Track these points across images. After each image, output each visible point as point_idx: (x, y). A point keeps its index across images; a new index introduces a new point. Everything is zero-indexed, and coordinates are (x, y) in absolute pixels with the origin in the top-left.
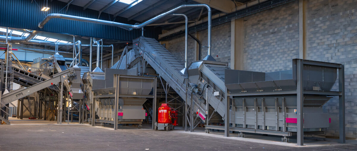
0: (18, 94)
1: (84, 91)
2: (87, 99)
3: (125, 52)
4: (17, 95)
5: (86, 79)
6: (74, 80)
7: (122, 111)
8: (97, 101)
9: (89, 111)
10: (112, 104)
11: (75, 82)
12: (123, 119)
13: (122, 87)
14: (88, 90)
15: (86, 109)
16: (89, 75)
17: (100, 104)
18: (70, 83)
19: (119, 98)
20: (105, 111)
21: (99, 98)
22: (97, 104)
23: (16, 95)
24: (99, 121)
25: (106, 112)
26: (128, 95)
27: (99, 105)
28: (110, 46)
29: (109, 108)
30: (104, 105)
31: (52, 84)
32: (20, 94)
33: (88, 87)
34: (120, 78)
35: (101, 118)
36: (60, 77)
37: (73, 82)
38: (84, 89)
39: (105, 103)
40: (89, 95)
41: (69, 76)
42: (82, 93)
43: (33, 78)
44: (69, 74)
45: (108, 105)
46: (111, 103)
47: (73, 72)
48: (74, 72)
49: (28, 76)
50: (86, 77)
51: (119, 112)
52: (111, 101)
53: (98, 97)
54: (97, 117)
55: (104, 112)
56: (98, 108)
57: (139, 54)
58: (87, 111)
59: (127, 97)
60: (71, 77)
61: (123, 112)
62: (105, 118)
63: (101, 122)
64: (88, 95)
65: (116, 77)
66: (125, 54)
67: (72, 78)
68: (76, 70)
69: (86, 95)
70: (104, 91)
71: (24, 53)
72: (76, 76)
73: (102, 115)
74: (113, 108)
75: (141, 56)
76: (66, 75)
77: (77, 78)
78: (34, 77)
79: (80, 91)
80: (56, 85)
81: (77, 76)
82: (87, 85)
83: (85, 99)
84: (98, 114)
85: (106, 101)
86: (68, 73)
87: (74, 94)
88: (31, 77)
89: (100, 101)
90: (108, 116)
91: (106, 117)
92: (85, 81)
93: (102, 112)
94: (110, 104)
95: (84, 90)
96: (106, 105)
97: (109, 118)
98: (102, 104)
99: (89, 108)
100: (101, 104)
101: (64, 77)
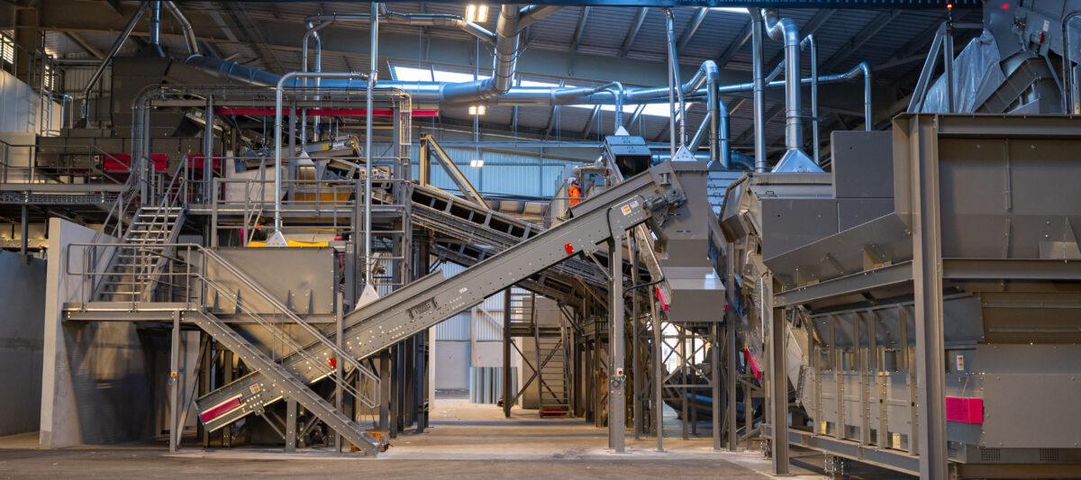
0: (417, 306)
1: (731, 280)
2: (749, 319)
3: (941, 57)
4: (414, 312)
5: (735, 218)
6: (677, 225)
7: (971, 386)
8: (799, 326)
9: (760, 381)
10: (888, 342)
11: (682, 236)
12: (983, 449)
13: (961, 208)
14: (750, 274)
15: (748, 374)
16: (750, 192)
17: (813, 342)
18: (660, 245)
19: (950, 288)
20: (846, 387)
21: (807, 306)
22: (797, 345)
23: (409, 311)
24: (814, 442)
25: (854, 390)
26: (1010, 262)
27: (806, 346)
28: (851, 74)
29: (874, 364)
30: (837, 345)
31: (569, 248)
32: (424, 303)
33: (750, 255)
34: (941, 137)
35: (824, 426)
36: (604, 212)
37: (670, 233)
38: (732, 266)
39: (844, 335)
40: (756, 299)
41: (650, 204)
42: (723, 288)
43: (508, 235)
44: (649, 195)
45: (863, 344)
46: (880, 337)
47: (667, 186)
48: (676, 185)
49: (486, 226)
50: (737, 204)
51: (952, 394)
52: (879, 317)
53: (799, 299)
54: (801, 419)
55: (840, 392)
56: (802, 371)
57: (1032, 43)
58: (750, 385)
59: (1007, 281)
60: (657, 208)
61: (978, 394)
62: (851, 431)
63: (825, 451)
64: (749, 296)
65: (915, 137)
66: (939, 71)
67: (663, 213)
68: (681, 171)
69: (739, 302)
70: (832, 258)
71: (538, 168)
72: (685, 202)
73: (829, 413)
74: (893, 366)
75: (1044, 52)
76: (635, 204)
77: (688, 215)
78: (510, 229)
79: (711, 282)
80: (587, 253)
81: (690, 206)
82: (741, 247)
83: (739, 321)
84: (806, 400)
85: (848, 323)
86: (643, 193)
87: (676, 294)
88: (496, 231)
89: (815, 326)
90: (865, 416)
91: (857, 422)
92: (732, 229)
93: (828, 389)
94: (878, 343)
95: (732, 275)
96: (847, 346)
97: (874, 433)
98: (824, 345)
99: (761, 370)
100: (817, 345)
101: (625, 211)
